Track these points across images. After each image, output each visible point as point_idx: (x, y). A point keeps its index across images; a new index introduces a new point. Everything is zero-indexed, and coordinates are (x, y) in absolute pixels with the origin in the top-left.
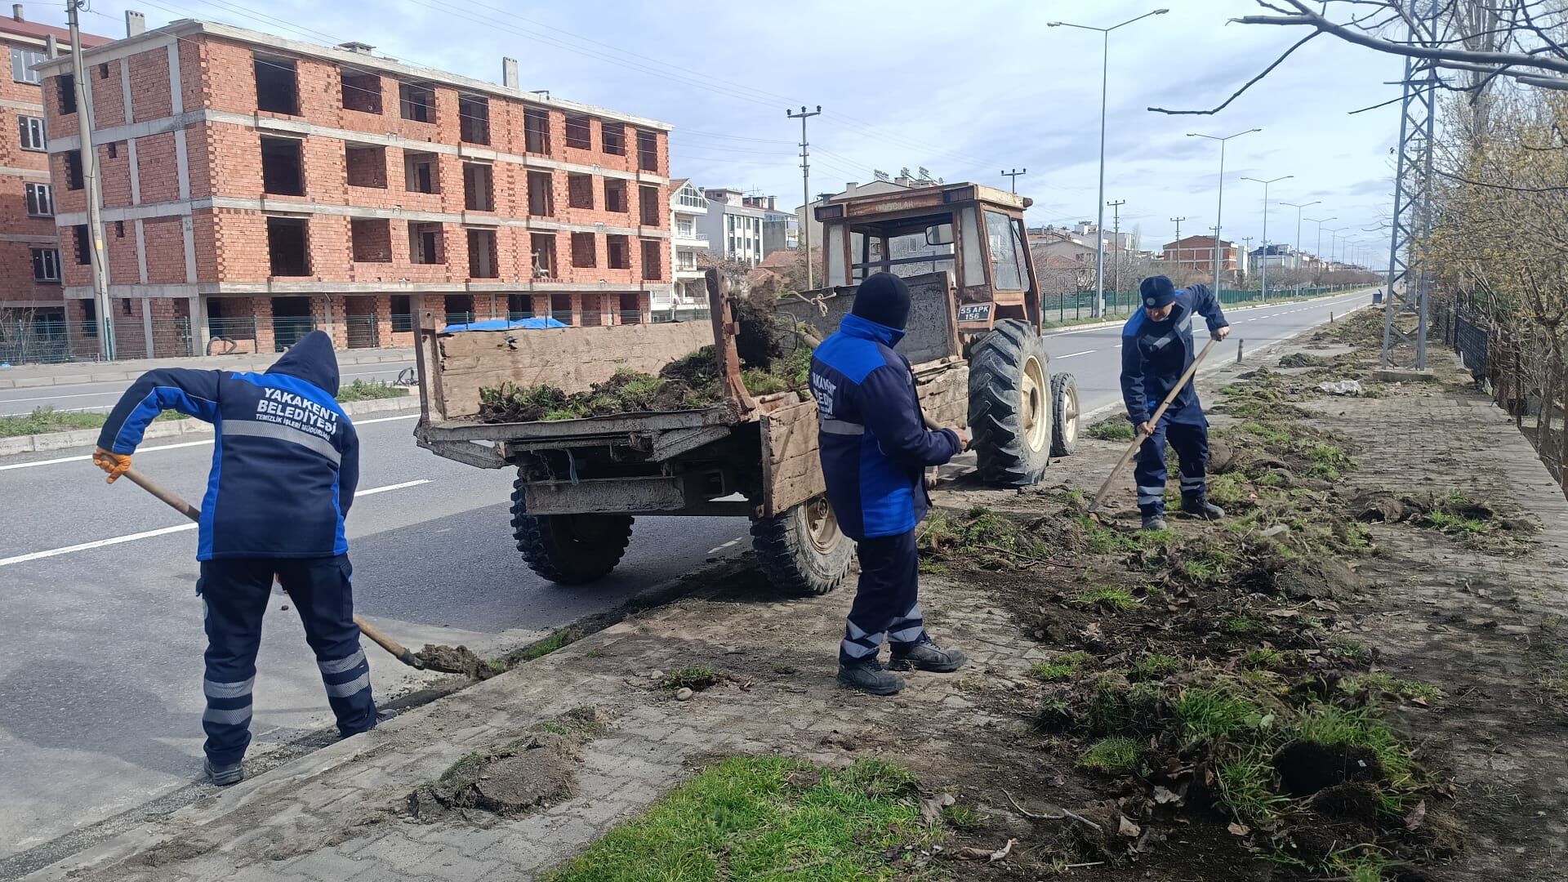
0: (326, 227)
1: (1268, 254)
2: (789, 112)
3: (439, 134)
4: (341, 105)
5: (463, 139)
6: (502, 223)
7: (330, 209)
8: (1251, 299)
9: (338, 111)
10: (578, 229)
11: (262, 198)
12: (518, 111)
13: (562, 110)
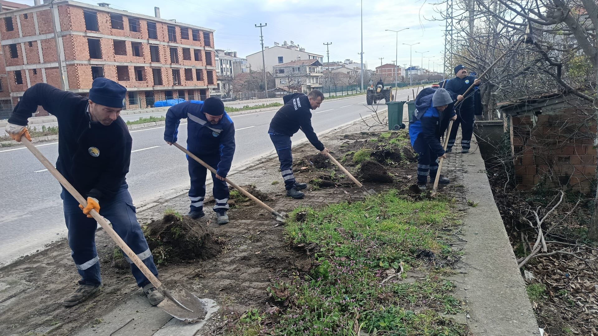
0: (109, 69)
1: (412, 70)
2: (256, 25)
3: (142, 36)
4: (111, 27)
5: (149, 37)
6: (163, 66)
7: (110, 63)
8: (407, 86)
9: (110, 29)
10: (187, 68)
11: (89, 60)
12: (165, 27)
13: (179, 26)
